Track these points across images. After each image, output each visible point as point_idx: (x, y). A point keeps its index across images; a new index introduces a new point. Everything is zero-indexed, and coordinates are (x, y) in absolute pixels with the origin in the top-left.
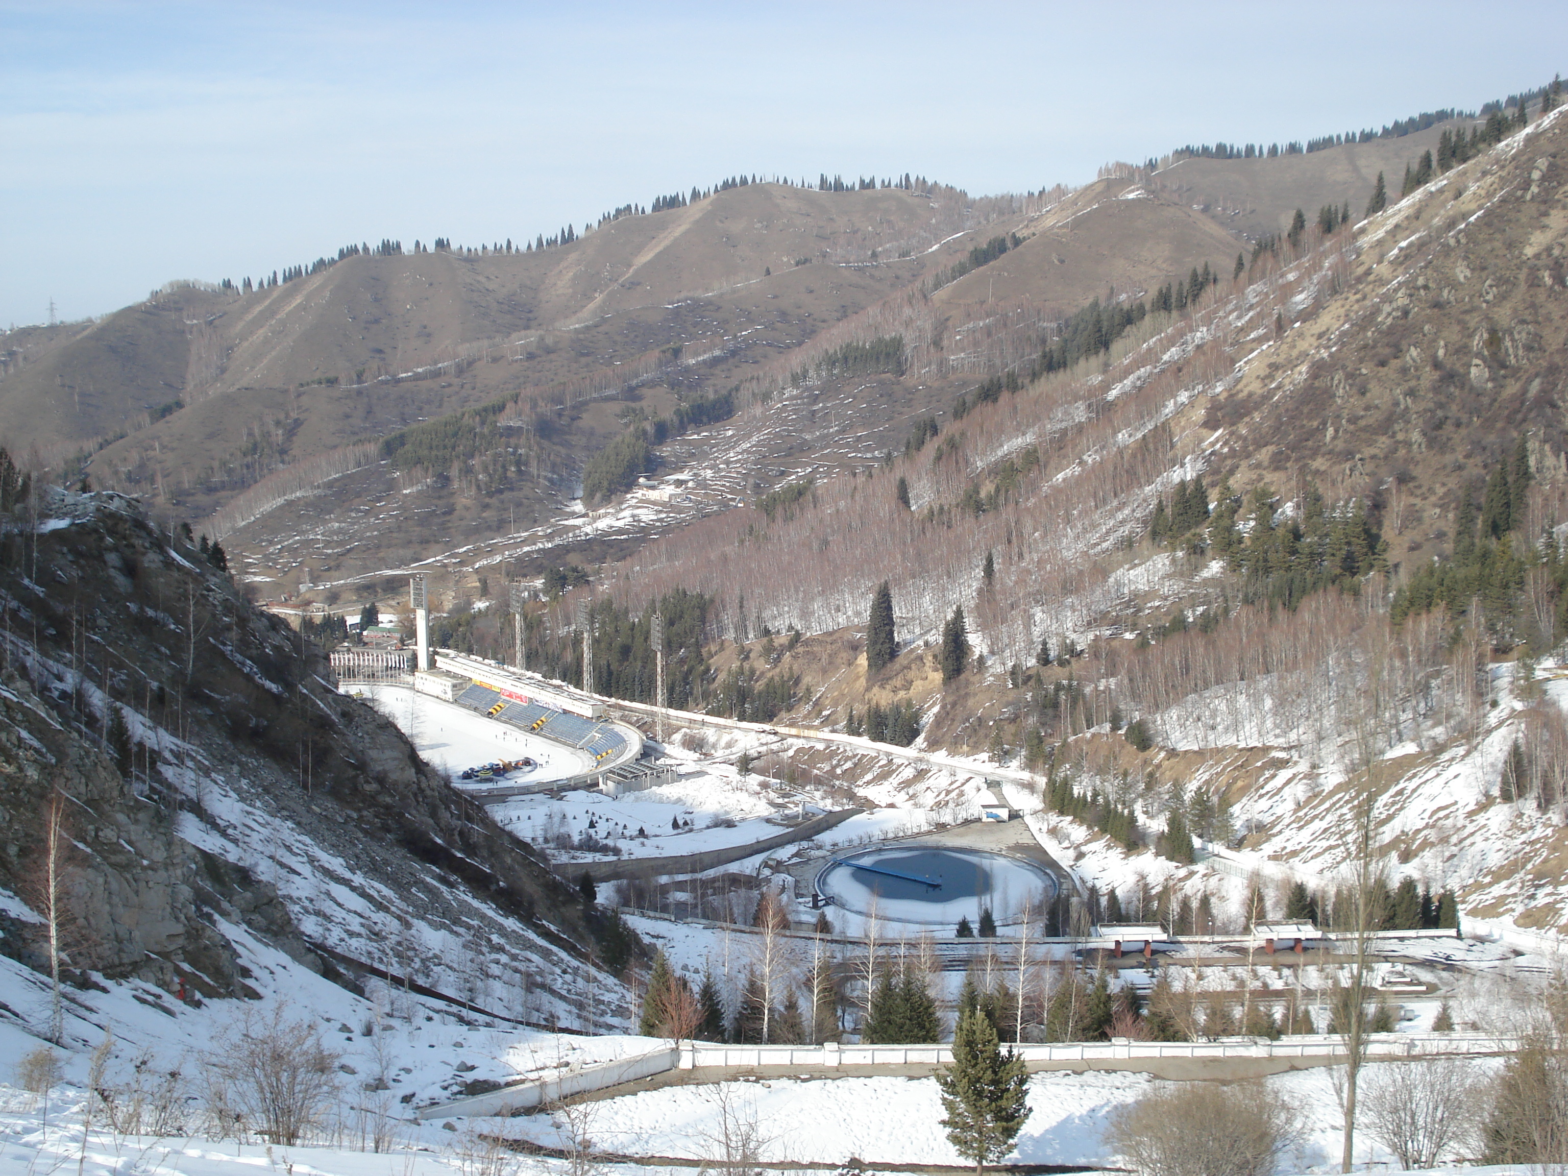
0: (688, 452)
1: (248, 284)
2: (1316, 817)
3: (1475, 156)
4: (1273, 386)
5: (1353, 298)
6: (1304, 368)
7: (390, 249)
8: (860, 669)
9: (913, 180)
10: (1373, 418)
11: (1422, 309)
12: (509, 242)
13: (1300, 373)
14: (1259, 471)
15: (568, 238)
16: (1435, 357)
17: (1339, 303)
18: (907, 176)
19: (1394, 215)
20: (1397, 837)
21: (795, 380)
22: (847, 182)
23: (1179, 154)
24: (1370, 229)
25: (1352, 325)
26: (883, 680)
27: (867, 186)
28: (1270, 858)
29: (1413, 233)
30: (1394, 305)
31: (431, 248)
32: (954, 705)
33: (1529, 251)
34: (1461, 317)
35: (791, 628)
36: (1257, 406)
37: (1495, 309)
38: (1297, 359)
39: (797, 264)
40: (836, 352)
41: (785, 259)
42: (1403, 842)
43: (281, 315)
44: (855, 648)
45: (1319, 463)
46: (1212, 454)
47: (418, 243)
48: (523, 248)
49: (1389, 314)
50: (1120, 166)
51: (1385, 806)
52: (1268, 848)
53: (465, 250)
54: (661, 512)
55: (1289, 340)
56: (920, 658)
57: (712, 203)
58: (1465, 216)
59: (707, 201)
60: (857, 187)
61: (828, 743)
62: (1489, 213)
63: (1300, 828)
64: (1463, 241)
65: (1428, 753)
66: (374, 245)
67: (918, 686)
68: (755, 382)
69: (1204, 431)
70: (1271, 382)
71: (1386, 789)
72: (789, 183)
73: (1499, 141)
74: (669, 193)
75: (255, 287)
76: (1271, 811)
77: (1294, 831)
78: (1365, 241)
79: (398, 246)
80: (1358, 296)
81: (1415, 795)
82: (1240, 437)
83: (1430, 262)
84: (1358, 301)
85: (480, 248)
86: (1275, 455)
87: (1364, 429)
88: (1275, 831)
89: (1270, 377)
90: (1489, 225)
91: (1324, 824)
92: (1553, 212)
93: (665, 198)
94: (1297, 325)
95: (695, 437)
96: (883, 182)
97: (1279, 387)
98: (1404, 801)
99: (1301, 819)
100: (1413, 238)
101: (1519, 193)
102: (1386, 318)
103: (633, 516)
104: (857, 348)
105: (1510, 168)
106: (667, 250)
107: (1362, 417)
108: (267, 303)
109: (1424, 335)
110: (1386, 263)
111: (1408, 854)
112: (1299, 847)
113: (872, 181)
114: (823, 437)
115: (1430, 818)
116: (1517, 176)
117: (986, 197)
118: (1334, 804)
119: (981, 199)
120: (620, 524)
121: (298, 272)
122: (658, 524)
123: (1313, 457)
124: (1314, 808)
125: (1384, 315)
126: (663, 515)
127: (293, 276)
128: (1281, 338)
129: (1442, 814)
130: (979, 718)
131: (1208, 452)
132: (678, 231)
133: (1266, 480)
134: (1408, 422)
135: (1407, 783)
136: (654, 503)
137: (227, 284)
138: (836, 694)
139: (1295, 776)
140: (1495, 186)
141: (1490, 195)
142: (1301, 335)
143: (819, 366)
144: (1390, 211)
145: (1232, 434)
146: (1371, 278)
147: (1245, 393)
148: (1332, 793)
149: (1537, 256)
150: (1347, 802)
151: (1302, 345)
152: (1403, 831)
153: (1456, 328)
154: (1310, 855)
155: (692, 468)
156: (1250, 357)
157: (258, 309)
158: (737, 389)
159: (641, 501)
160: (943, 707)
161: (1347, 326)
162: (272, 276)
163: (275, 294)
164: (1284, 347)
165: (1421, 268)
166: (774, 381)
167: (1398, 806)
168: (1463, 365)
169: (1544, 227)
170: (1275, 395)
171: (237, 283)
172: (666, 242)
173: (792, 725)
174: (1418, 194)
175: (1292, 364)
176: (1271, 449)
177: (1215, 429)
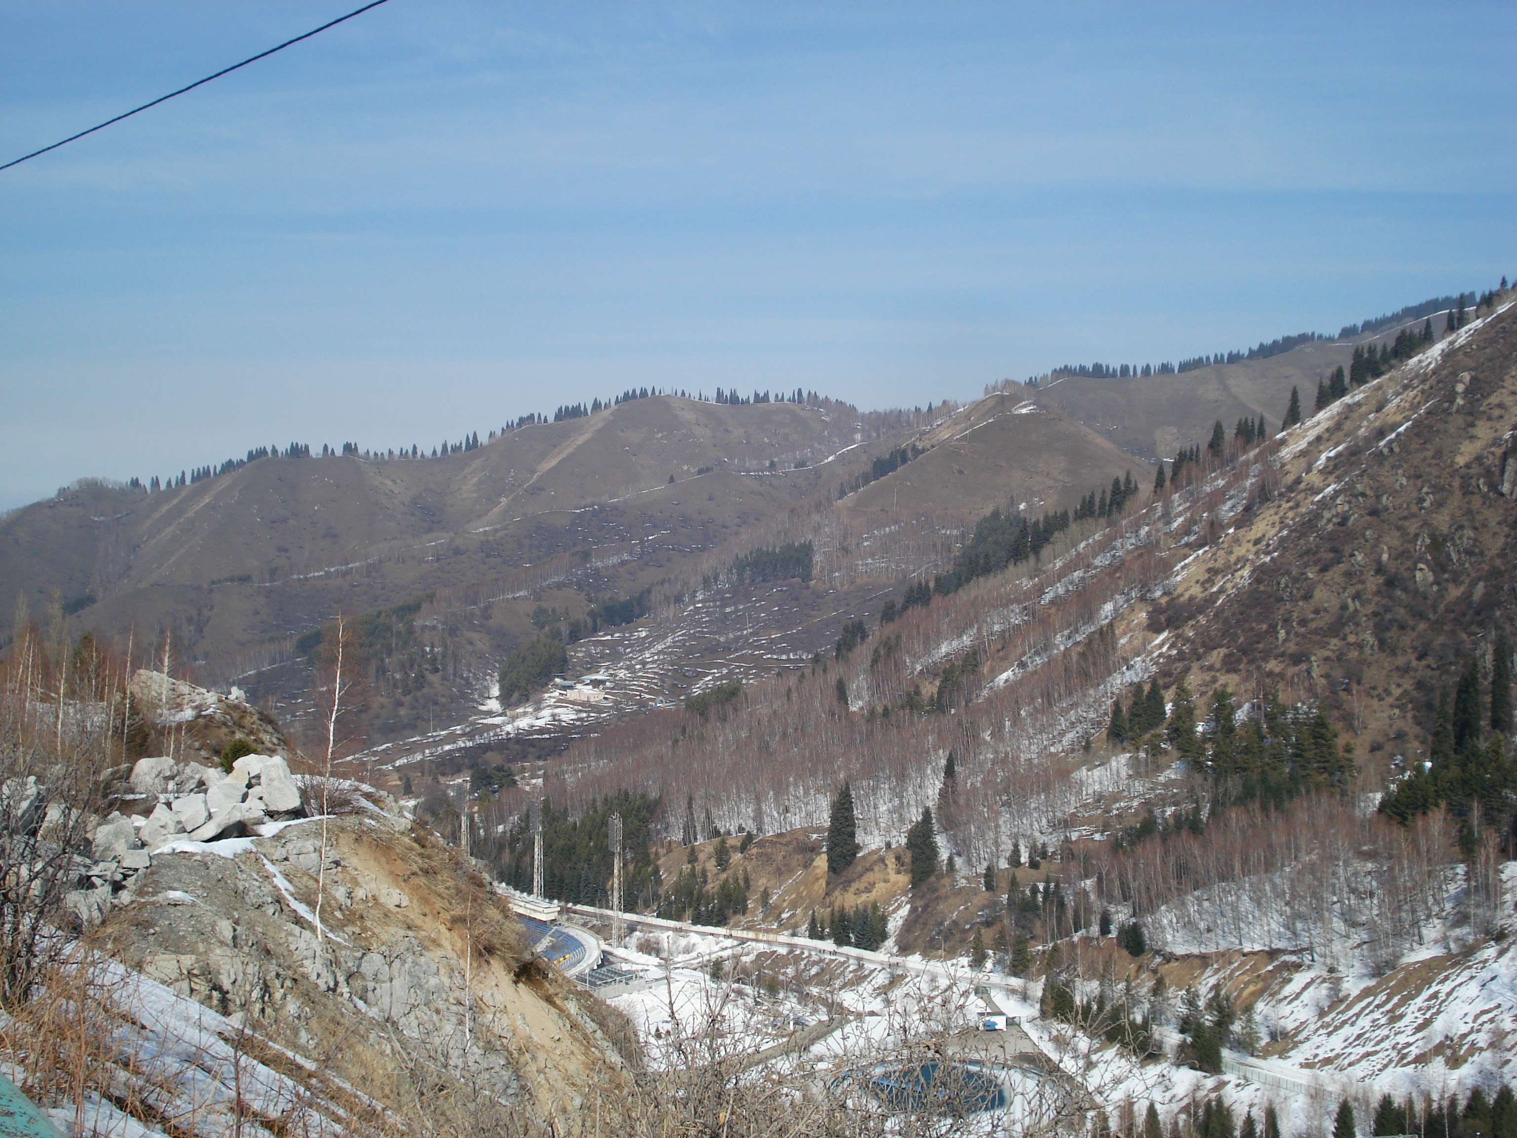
0: (602, 652)
1: (156, 483)
2: (1344, 1022)
3: (1389, 370)
4: (1215, 589)
5: (1286, 506)
6: (1246, 572)
7: (298, 452)
8: (818, 871)
9: (805, 395)
10: (1321, 622)
11: (1361, 516)
12: (415, 448)
13: (1242, 577)
14: (1213, 673)
15: (473, 445)
16: (1379, 562)
17: (1272, 511)
18: (800, 390)
19: (1314, 427)
20: (1441, 1042)
21: (706, 583)
22: (742, 395)
23: (1057, 373)
24: (1290, 441)
25: (1291, 531)
26: (845, 882)
27: (762, 399)
28: (1302, 1066)
29: (1337, 445)
30: (1334, 512)
31: (339, 452)
32: (926, 907)
33: (1461, 460)
34: (1400, 523)
35: (741, 829)
36: (1201, 610)
37: (1434, 515)
38: (1236, 564)
39: (700, 472)
40: (746, 557)
41: (685, 468)
42: (1449, 1047)
43: (190, 514)
44: (813, 849)
45: (1273, 665)
46: (1160, 655)
47: (326, 447)
48: (428, 453)
49: (1329, 520)
50: (1008, 383)
51: (1420, 1009)
52: (1298, 1055)
53: (372, 454)
54: (580, 711)
55: (1225, 546)
56: (882, 860)
57: (613, 414)
58: (1394, 427)
59: (608, 411)
60: (752, 401)
61: (792, 947)
62: (1417, 424)
63: (1329, 1034)
64: (1397, 450)
65: (1457, 955)
66: (283, 447)
67: (880, 889)
68: (666, 586)
69: (1149, 634)
70: (1212, 586)
71: (1419, 991)
72: (687, 395)
73: (1411, 357)
74: (571, 403)
75: (163, 486)
76: (1293, 1017)
77: (1323, 1037)
78: (1286, 453)
79: (307, 447)
80: (1291, 504)
81: (1451, 998)
82: (1188, 640)
83: (1365, 471)
84: (1291, 508)
85: (386, 453)
86: (1226, 656)
87: (1316, 632)
88: (1300, 1037)
89: (1210, 581)
90: (1417, 435)
91: (1356, 1030)
92: (1479, 423)
93: (567, 408)
94: (1231, 531)
95: (609, 637)
96: (777, 396)
97: (1221, 591)
98: (1440, 1004)
99: (1328, 1025)
100: (1340, 448)
101: (1446, 405)
102: (1327, 524)
103: (553, 715)
104: (768, 553)
105: (1433, 381)
106: (570, 457)
107: (1312, 620)
108: (175, 501)
109: (1366, 541)
110: (1315, 472)
111: (1457, 1060)
112: (1332, 1054)
113: (766, 395)
114: (737, 639)
115: (1474, 1022)
116: (1442, 389)
117: (876, 412)
118: (1364, 1009)
119: (871, 413)
120: (540, 723)
121: (207, 472)
122: (578, 723)
123: (1265, 659)
124: (1342, 1012)
125: (1324, 521)
126: (584, 715)
127: (202, 476)
128: (1217, 544)
129: (1485, 1017)
130: (954, 921)
131: (1155, 654)
132: (581, 440)
133: (1220, 682)
134: (1357, 624)
135: (1439, 987)
136: (573, 703)
137: (135, 483)
138: (793, 896)
139: (1313, 981)
140: (1417, 399)
141: (1414, 407)
142: (1237, 541)
143: (730, 571)
144: (1308, 424)
145: (1178, 636)
146: (1302, 486)
147: (1187, 596)
148: (1360, 998)
149: (1468, 466)
150: (1378, 1006)
151: (1239, 551)
152: (1447, 1037)
153: (1397, 534)
154: (1346, 1062)
155: (608, 668)
156: (1187, 561)
157: (165, 508)
158: (649, 591)
159: (559, 701)
160: (913, 910)
161: (1285, 532)
162: (180, 476)
163: (183, 494)
164: (1221, 553)
165: (1357, 476)
166: (686, 583)
167: (1435, 1010)
168: (1407, 569)
169: (1472, 438)
170: (1218, 599)
171: (146, 482)
172: (570, 450)
173: (748, 929)
174: (1335, 407)
175: (1230, 569)
176: (1223, 651)
177: (1159, 631)
